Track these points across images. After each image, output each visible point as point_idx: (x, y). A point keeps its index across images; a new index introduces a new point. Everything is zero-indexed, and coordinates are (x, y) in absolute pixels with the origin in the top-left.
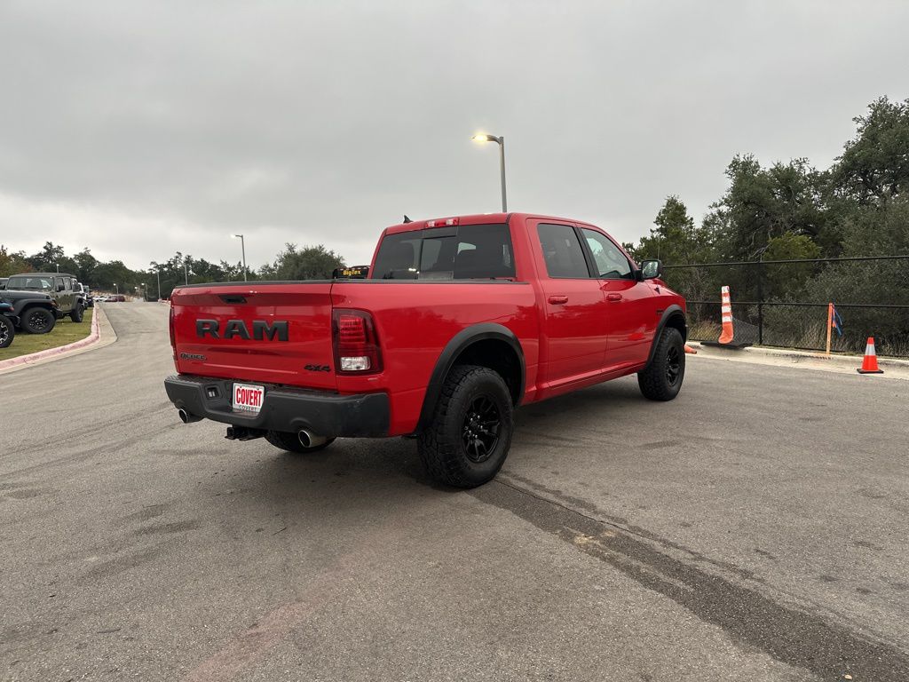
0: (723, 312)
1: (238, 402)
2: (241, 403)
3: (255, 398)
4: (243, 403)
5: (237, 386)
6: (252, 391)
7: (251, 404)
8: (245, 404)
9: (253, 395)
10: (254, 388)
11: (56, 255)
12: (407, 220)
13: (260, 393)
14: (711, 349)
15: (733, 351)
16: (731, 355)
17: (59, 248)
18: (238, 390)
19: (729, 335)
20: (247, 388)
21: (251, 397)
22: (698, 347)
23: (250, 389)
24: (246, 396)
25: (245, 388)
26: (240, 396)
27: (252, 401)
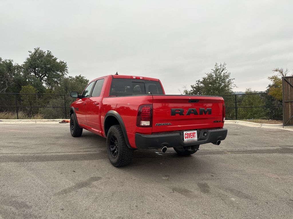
1: (186, 138)
2: (187, 138)
3: (193, 135)
4: (188, 138)
5: (185, 133)
6: (191, 133)
7: (191, 138)
8: (189, 138)
9: (192, 134)
10: (192, 132)
13: (195, 133)
18: (186, 134)
20: (189, 132)
21: (191, 135)
23: (190, 132)
24: (189, 135)
25: (188, 133)
26: (186, 136)
27: (192, 136)
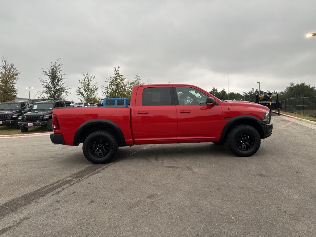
11: (215, 91)
17: (216, 89)
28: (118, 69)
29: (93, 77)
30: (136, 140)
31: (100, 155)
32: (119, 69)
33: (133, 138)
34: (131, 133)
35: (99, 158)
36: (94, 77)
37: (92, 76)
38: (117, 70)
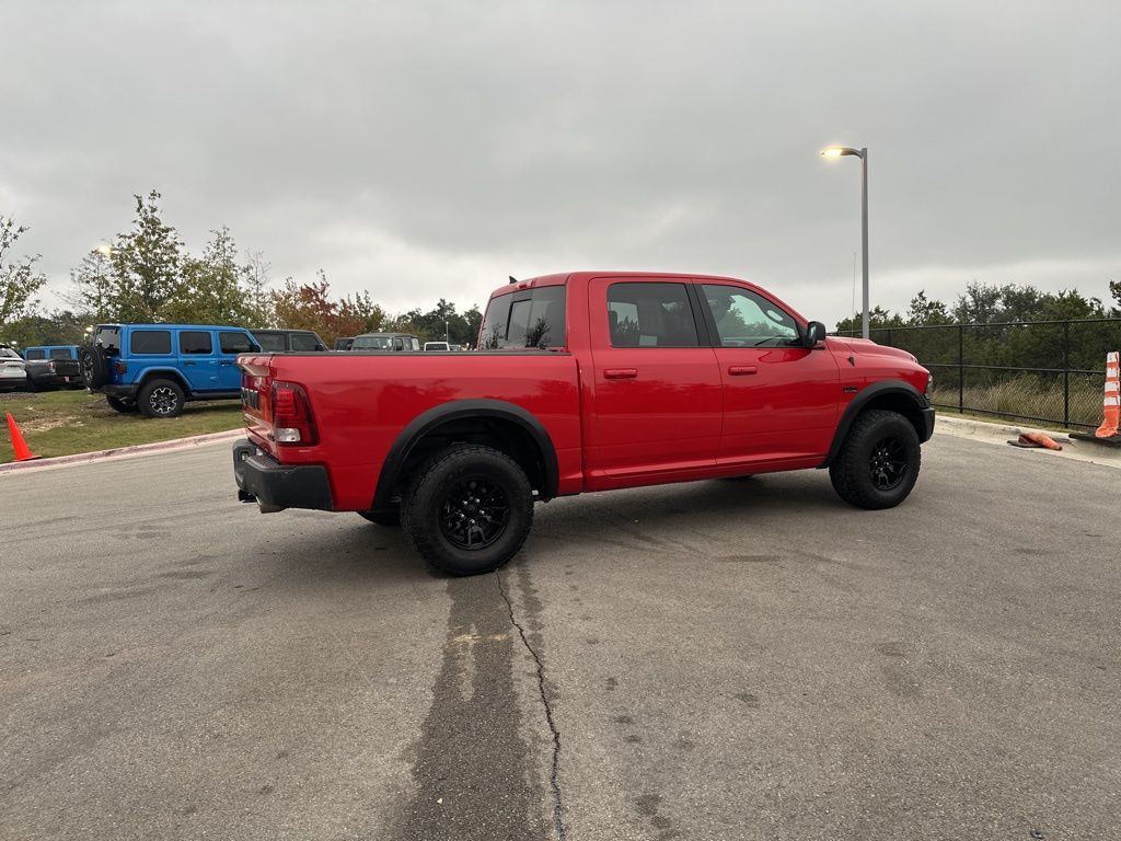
0: (1106, 390)
11: (448, 313)
12: (512, 280)
14: (1084, 445)
15: (1113, 450)
16: (1108, 455)
17: (451, 304)
19: (1111, 425)
22: (1066, 441)
28: (150, 202)
29: (13, 230)
30: (596, 473)
31: (477, 538)
32: (156, 203)
33: (584, 468)
34: (579, 449)
35: (472, 553)
36: (21, 230)
37: (10, 225)
38: (145, 207)
